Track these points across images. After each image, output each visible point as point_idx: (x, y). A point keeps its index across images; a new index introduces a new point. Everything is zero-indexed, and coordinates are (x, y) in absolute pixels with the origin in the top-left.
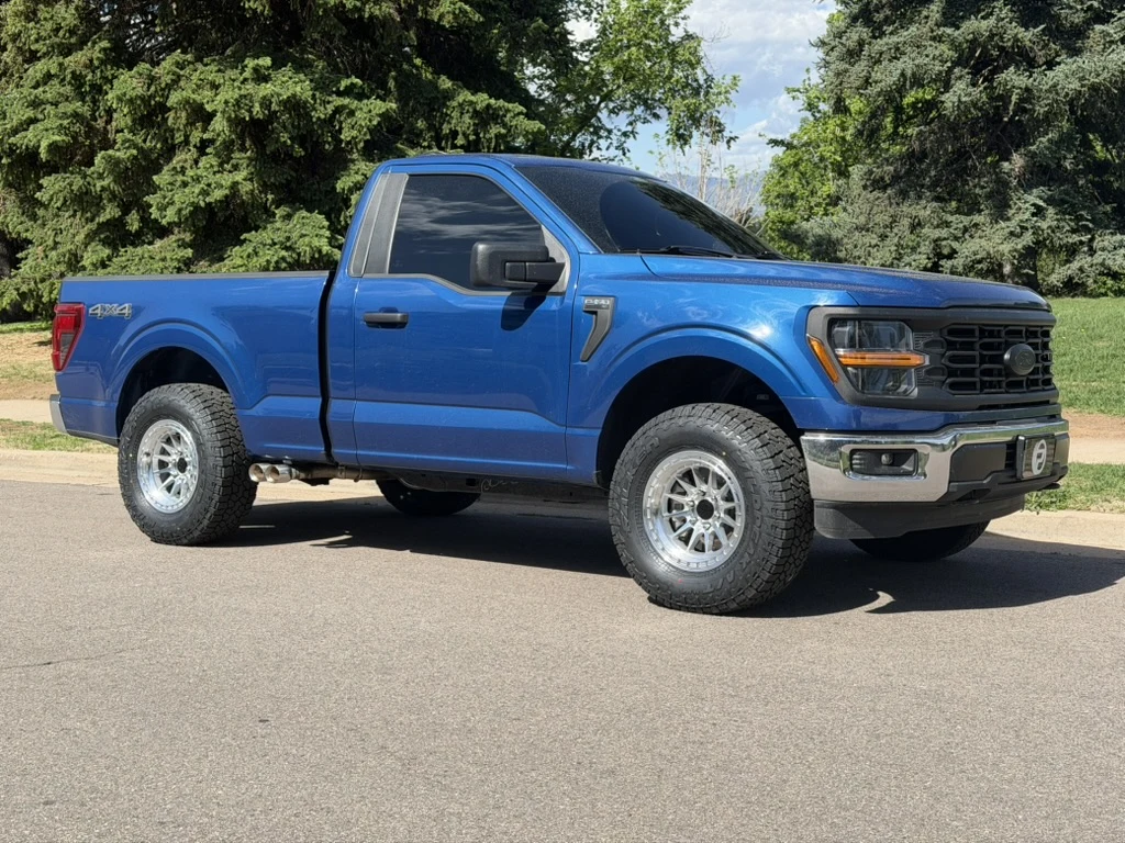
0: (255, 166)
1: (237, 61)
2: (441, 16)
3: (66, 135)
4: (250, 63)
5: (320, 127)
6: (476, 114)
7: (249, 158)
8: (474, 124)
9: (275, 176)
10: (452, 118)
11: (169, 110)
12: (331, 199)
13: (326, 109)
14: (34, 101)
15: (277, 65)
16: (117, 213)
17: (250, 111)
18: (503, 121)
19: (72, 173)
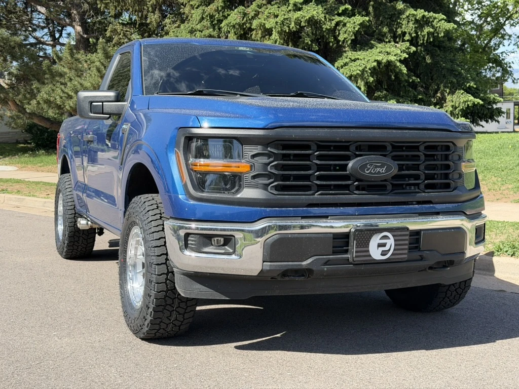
5: (328, 33)
6: (417, 21)
8: (415, 27)
10: (403, 25)
11: (253, 30)
13: (331, 23)
17: (289, 27)
18: (432, 25)
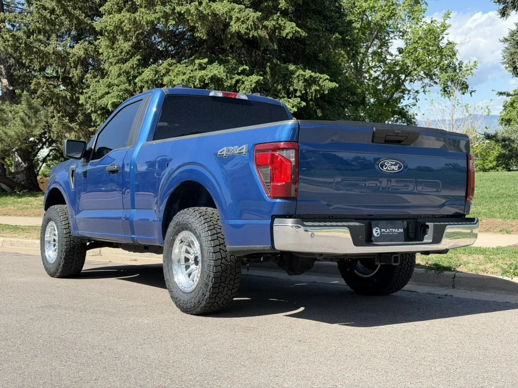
2: (287, 34)
3: (121, 99)
4: (197, 61)
6: (305, 80)
8: (304, 85)
10: (294, 83)
13: (232, 81)
14: (109, 85)
15: (211, 62)
17: (194, 84)
18: (318, 83)
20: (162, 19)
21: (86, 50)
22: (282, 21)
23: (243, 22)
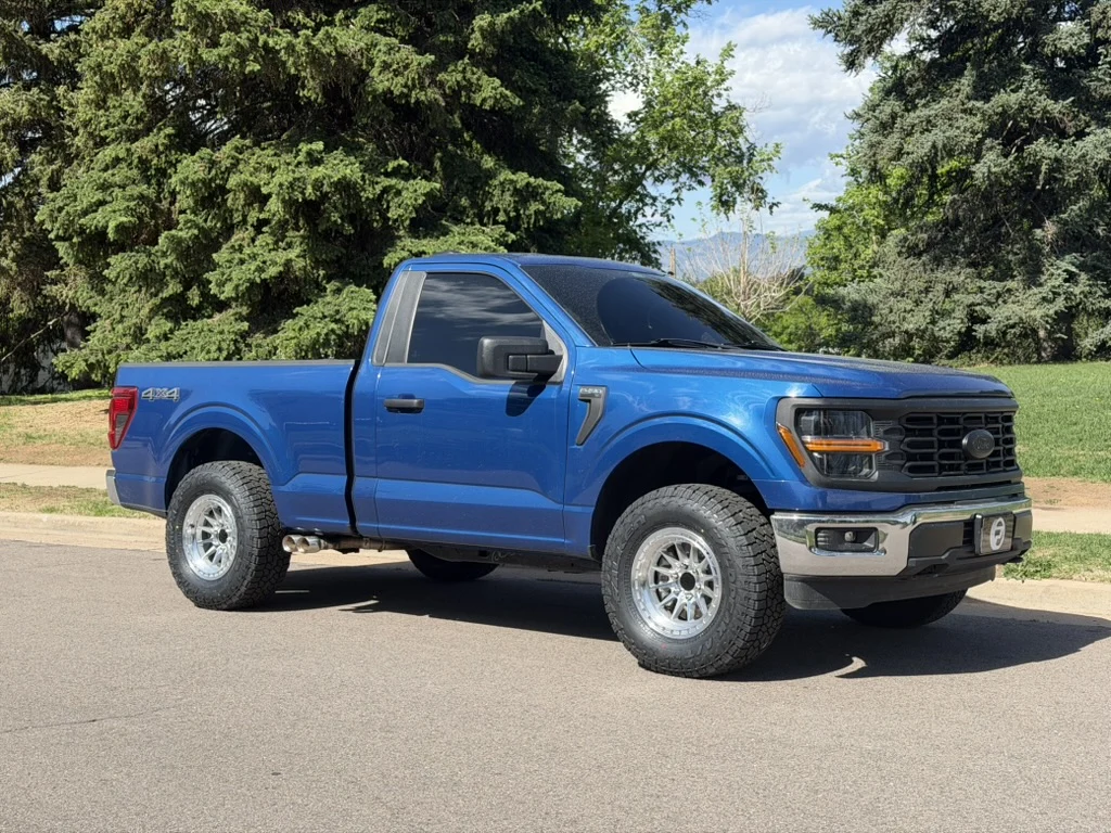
0: (307, 244)
1: (293, 145)
2: (484, 100)
3: (133, 216)
4: (304, 147)
5: (369, 206)
6: (516, 192)
7: (302, 236)
8: (515, 202)
9: (326, 253)
10: (494, 196)
11: (229, 191)
12: (379, 274)
13: (374, 188)
14: (103, 184)
15: (329, 149)
16: (179, 289)
17: (303, 193)
18: (542, 198)
19: (138, 252)
20: (233, 60)
21: (32, 104)
22: (474, 74)
23: (397, 73)
